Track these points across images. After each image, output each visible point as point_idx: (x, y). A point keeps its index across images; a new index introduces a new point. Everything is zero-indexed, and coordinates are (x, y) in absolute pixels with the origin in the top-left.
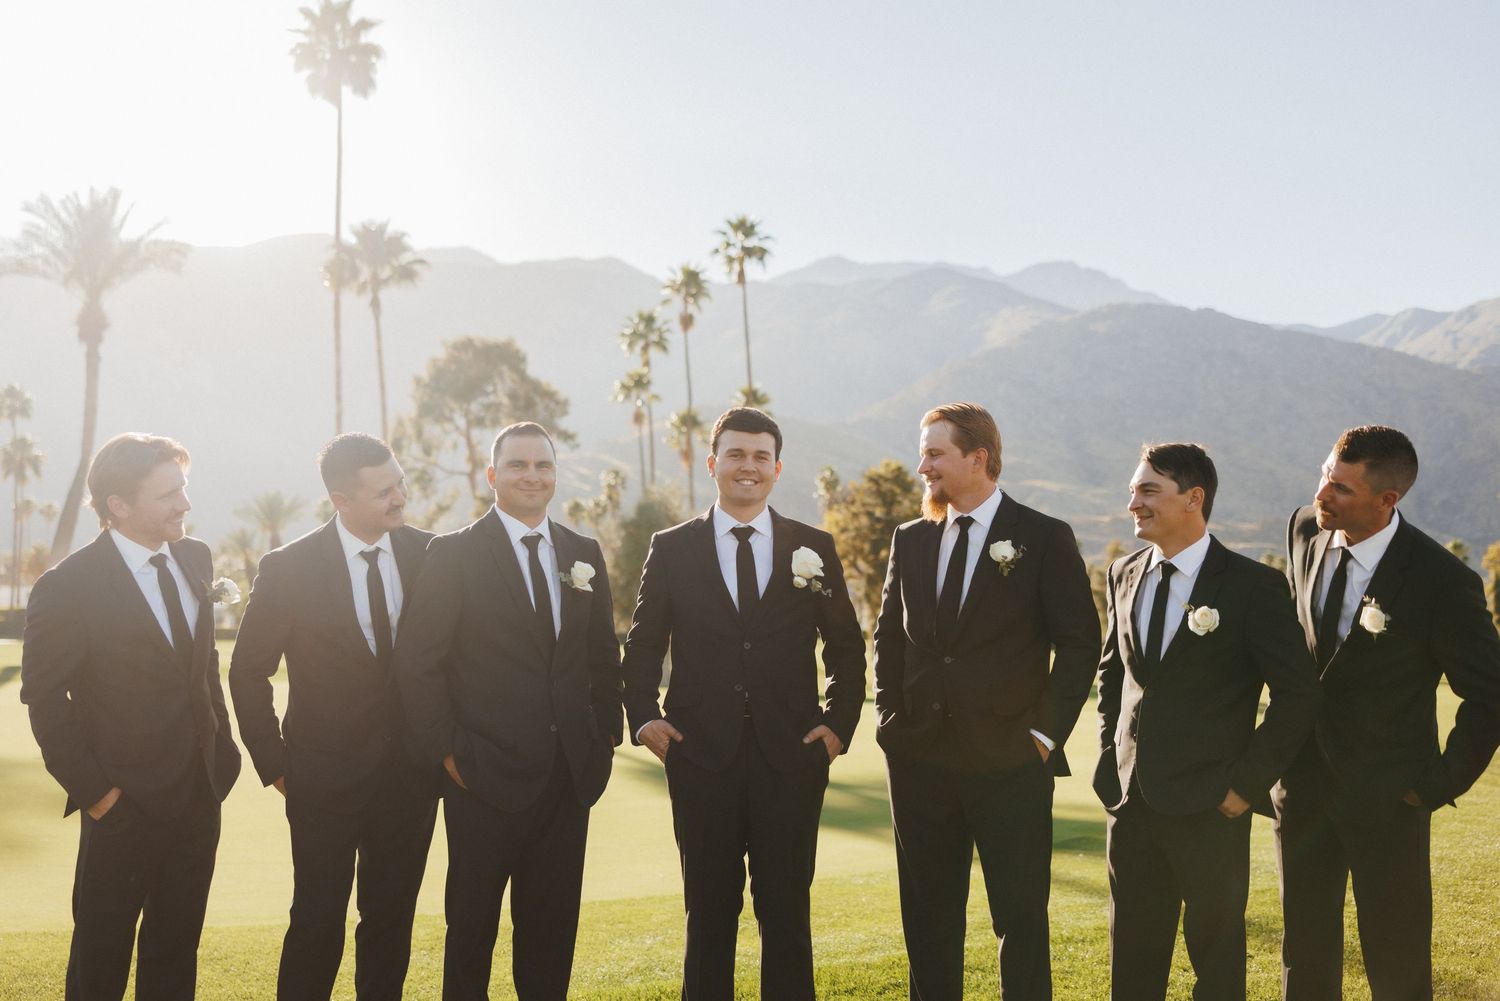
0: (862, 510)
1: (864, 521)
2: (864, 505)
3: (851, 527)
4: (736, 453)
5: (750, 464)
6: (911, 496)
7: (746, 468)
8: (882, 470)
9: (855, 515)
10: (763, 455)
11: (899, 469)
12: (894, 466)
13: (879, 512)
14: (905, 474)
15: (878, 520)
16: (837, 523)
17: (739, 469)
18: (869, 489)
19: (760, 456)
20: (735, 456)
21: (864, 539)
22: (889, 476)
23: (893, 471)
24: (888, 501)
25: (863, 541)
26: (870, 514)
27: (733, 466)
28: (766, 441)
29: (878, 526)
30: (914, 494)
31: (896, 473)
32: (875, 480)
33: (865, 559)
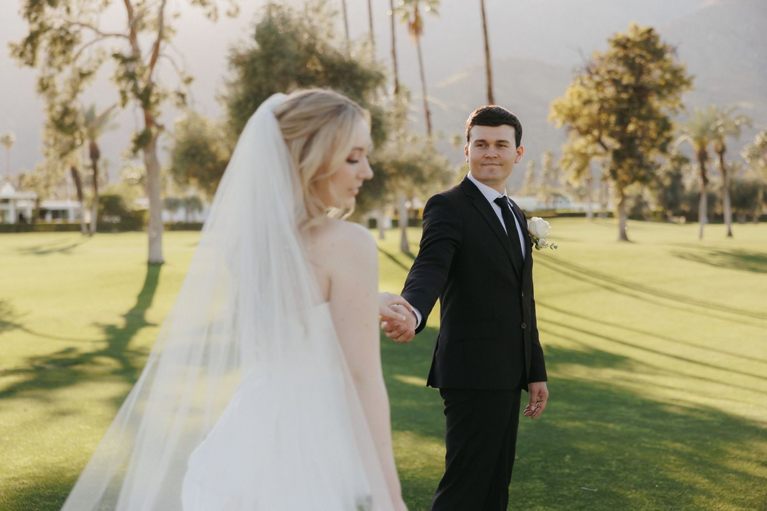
0: (607, 77)
1: (610, 91)
2: (609, 72)
3: (595, 98)
4: (481, 143)
5: (492, 151)
6: (661, 63)
7: (488, 155)
8: (631, 35)
9: (599, 85)
10: (502, 144)
11: (650, 31)
12: (643, 28)
13: (627, 79)
14: (656, 38)
15: (626, 88)
16: (580, 95)
17: (484, 156)
18: (615, 55)
19: (500, 144)
20: (481, 145)
21: (610, 112)
22: (638, 39)
23: (642, 35)
24: (636, 69)
25: (609, 114)
26: (616, 82)
27: (480, 153)
28: (506, 132)
29: (624, 96)
30: (665, 61)
31: (646, 36)
32: (623, 44)
33: (612, 135)
